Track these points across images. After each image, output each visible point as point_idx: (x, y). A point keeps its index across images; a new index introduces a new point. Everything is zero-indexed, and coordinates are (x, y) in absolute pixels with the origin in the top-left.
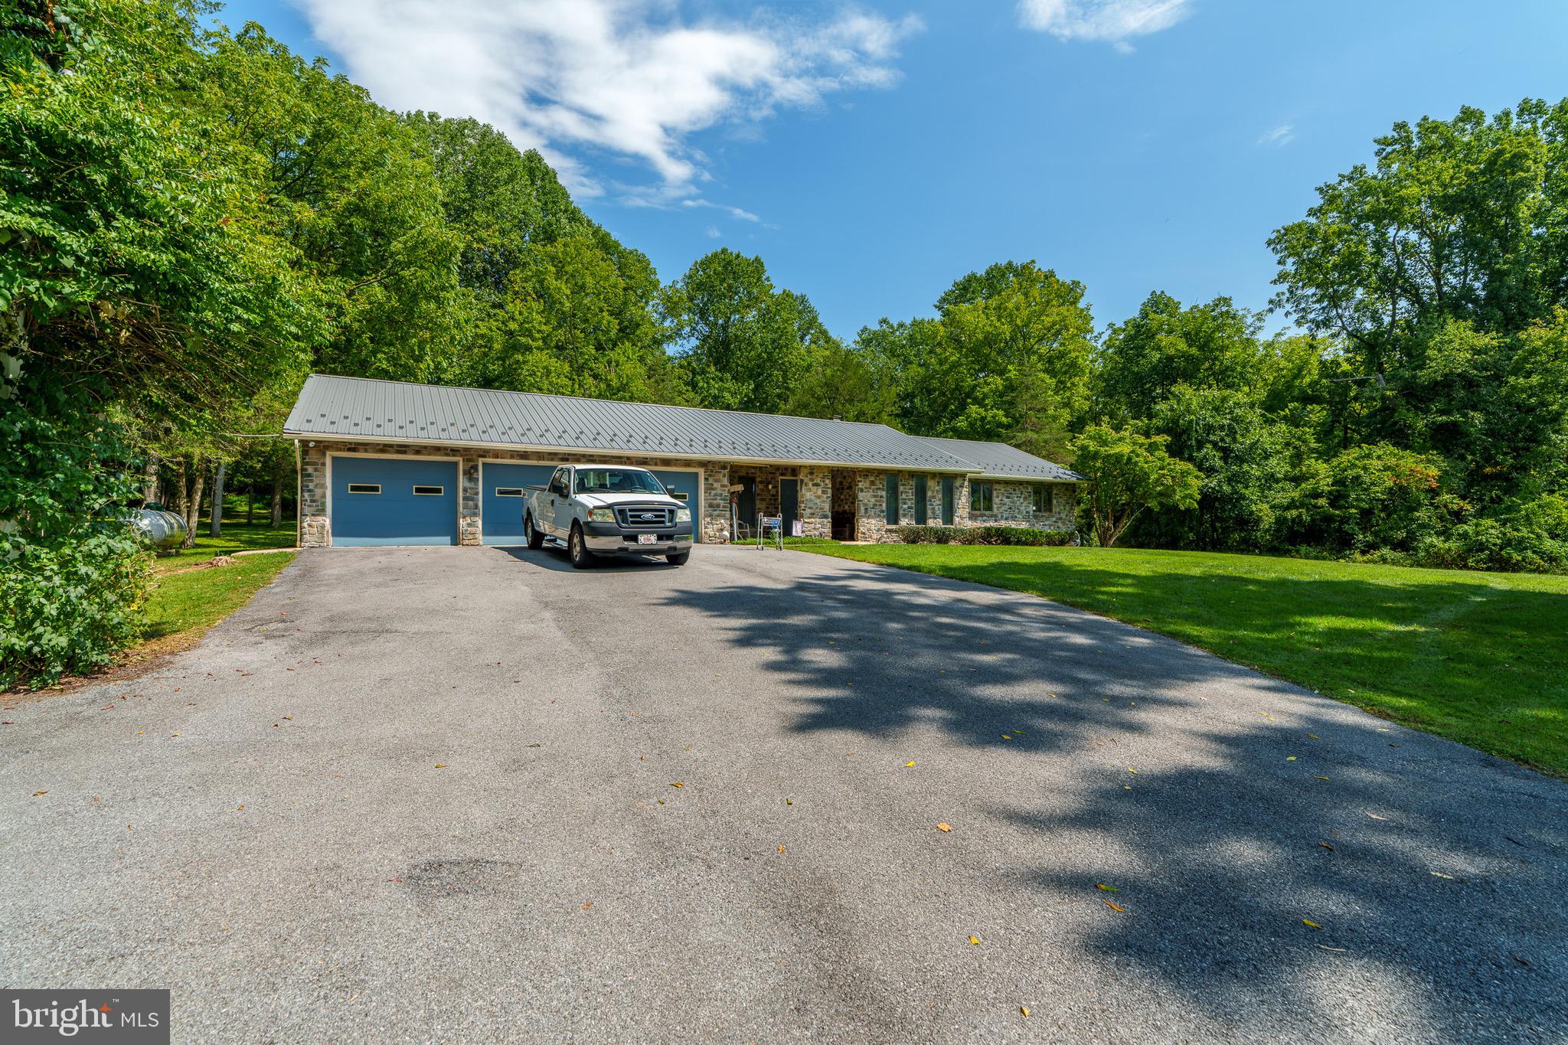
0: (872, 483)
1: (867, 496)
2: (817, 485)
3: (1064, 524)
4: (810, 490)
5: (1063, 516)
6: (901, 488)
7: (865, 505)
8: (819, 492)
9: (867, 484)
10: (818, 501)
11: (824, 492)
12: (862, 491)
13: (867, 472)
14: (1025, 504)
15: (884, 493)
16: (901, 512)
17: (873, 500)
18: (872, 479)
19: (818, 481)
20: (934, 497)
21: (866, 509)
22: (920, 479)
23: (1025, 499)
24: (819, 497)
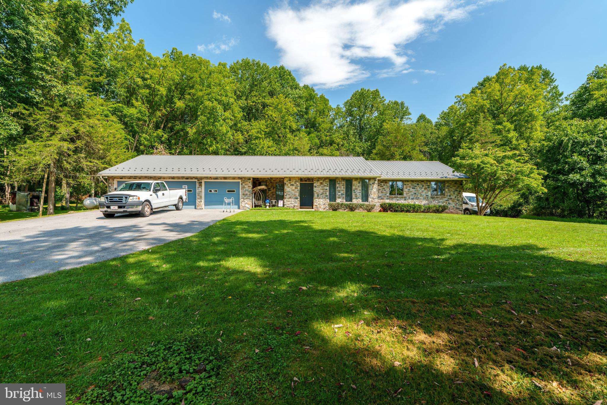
0: (321, 183)
1: (318, 189)
2: (293, 185)
3: (453, 201)
4: (289, 187)
5: (453, 197)
6: (337, 185)
7: (317, 193)
8: (294, 188)
9: (319, 184)
10: (293, 192)
11: (296, 188)
12: (316, 187)
13: (319, 179)
14: (425, 191)
15: (328, 188)
16: (337, 196)
17: (322, 191)
18: (321, 181)
19: (293, 183)
20: (356, 189)
21: (318, 195)
22: (349, 182)
23: (425, 189)
24: (293, 190)
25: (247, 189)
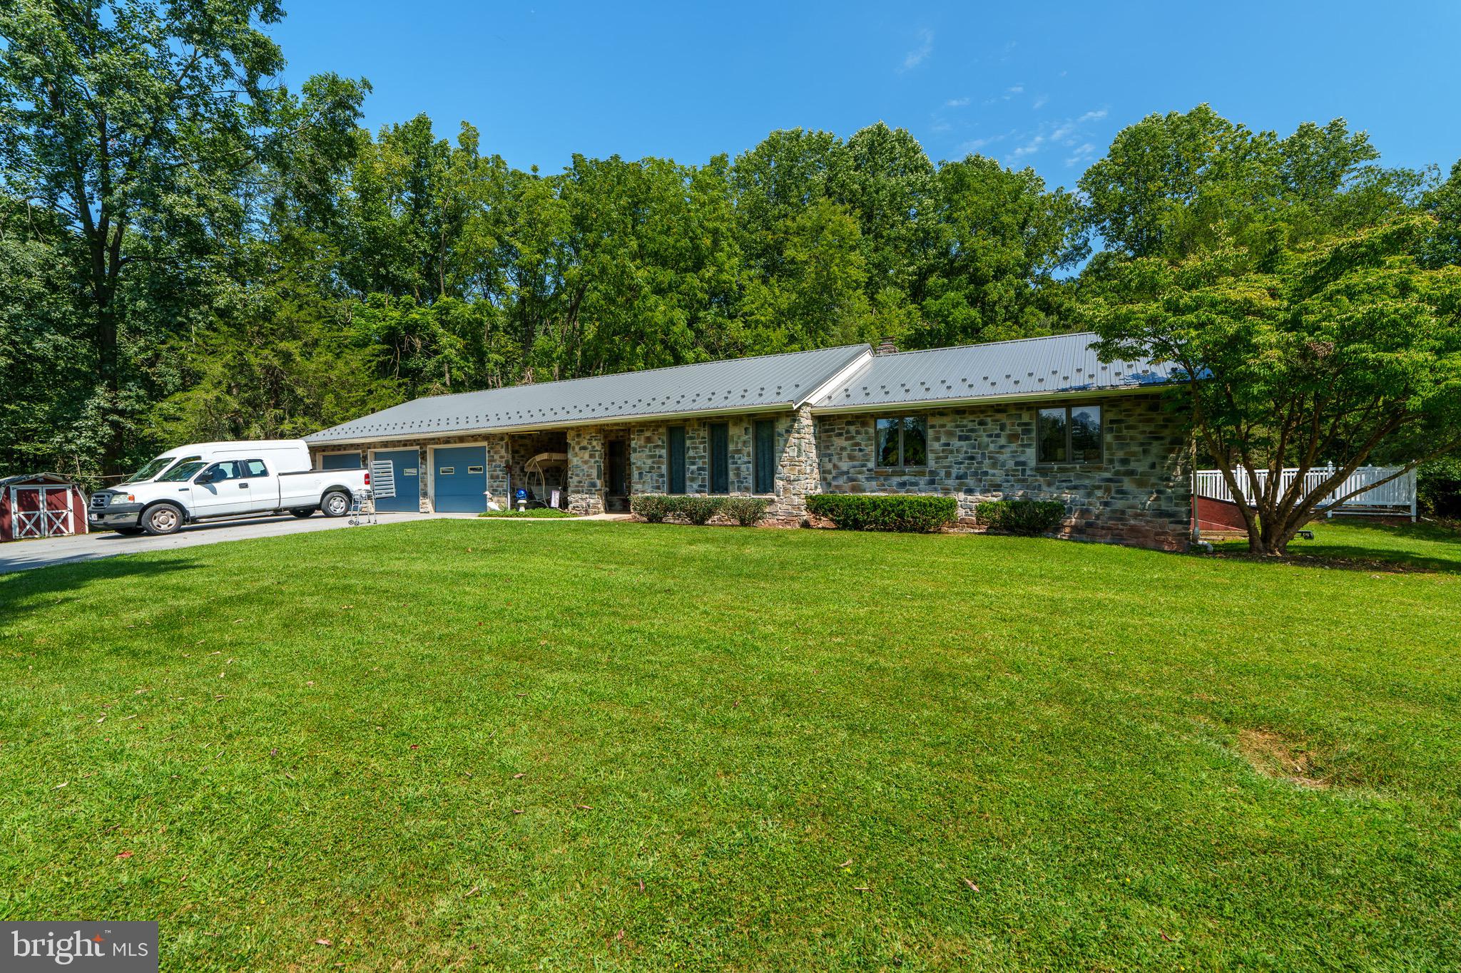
0: (648, 440)
1: (640, 458)
2: (584, 448)
3: (1141, 484)
4: (576, 455)
5: (1141, 466)
6: (688, 443)
7: (638, 468)
8: (586, 456)
9: (642, 442)
10: (585, 467)
11: (591, 456)
12: (635, 450)
13: (643, 426)
14: (1013, 446)
15: (664, 452)
16: (688, 475)
17: (649, 462)
18: (648, 434)
19: (585, 443)
20: (738, 451)
21: (641, 474)
22: (717, 426)
23: (1013, 437)
24: (586, 462)
25: (498, 463)
